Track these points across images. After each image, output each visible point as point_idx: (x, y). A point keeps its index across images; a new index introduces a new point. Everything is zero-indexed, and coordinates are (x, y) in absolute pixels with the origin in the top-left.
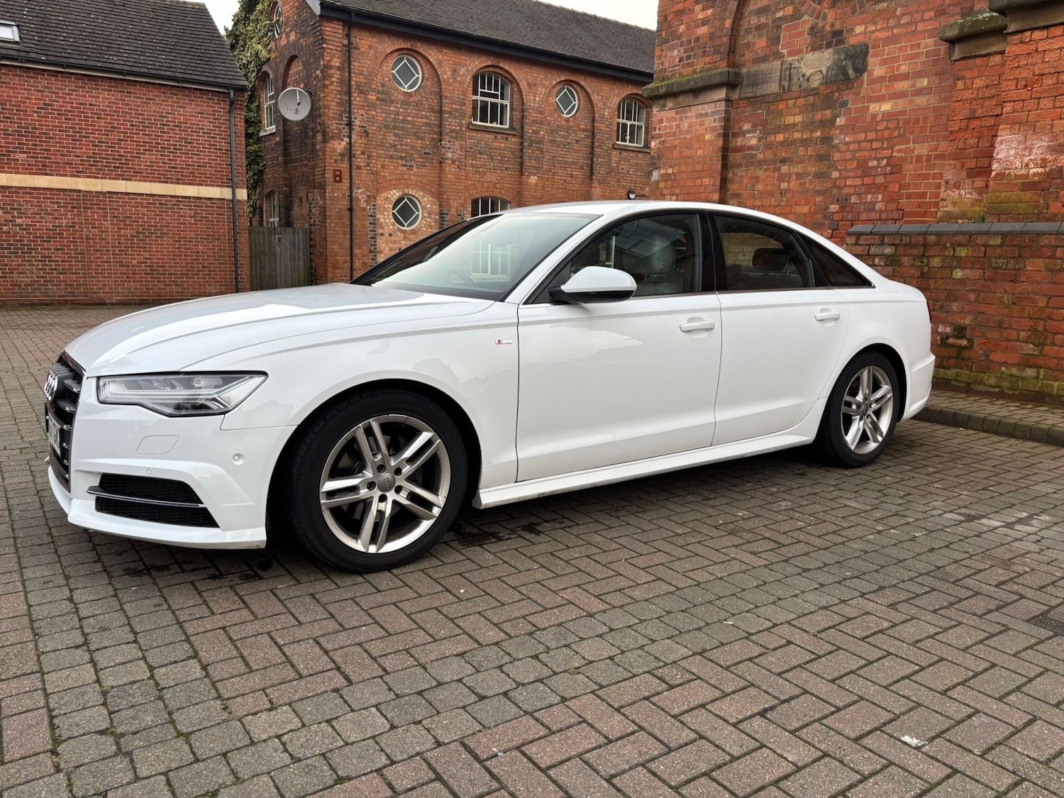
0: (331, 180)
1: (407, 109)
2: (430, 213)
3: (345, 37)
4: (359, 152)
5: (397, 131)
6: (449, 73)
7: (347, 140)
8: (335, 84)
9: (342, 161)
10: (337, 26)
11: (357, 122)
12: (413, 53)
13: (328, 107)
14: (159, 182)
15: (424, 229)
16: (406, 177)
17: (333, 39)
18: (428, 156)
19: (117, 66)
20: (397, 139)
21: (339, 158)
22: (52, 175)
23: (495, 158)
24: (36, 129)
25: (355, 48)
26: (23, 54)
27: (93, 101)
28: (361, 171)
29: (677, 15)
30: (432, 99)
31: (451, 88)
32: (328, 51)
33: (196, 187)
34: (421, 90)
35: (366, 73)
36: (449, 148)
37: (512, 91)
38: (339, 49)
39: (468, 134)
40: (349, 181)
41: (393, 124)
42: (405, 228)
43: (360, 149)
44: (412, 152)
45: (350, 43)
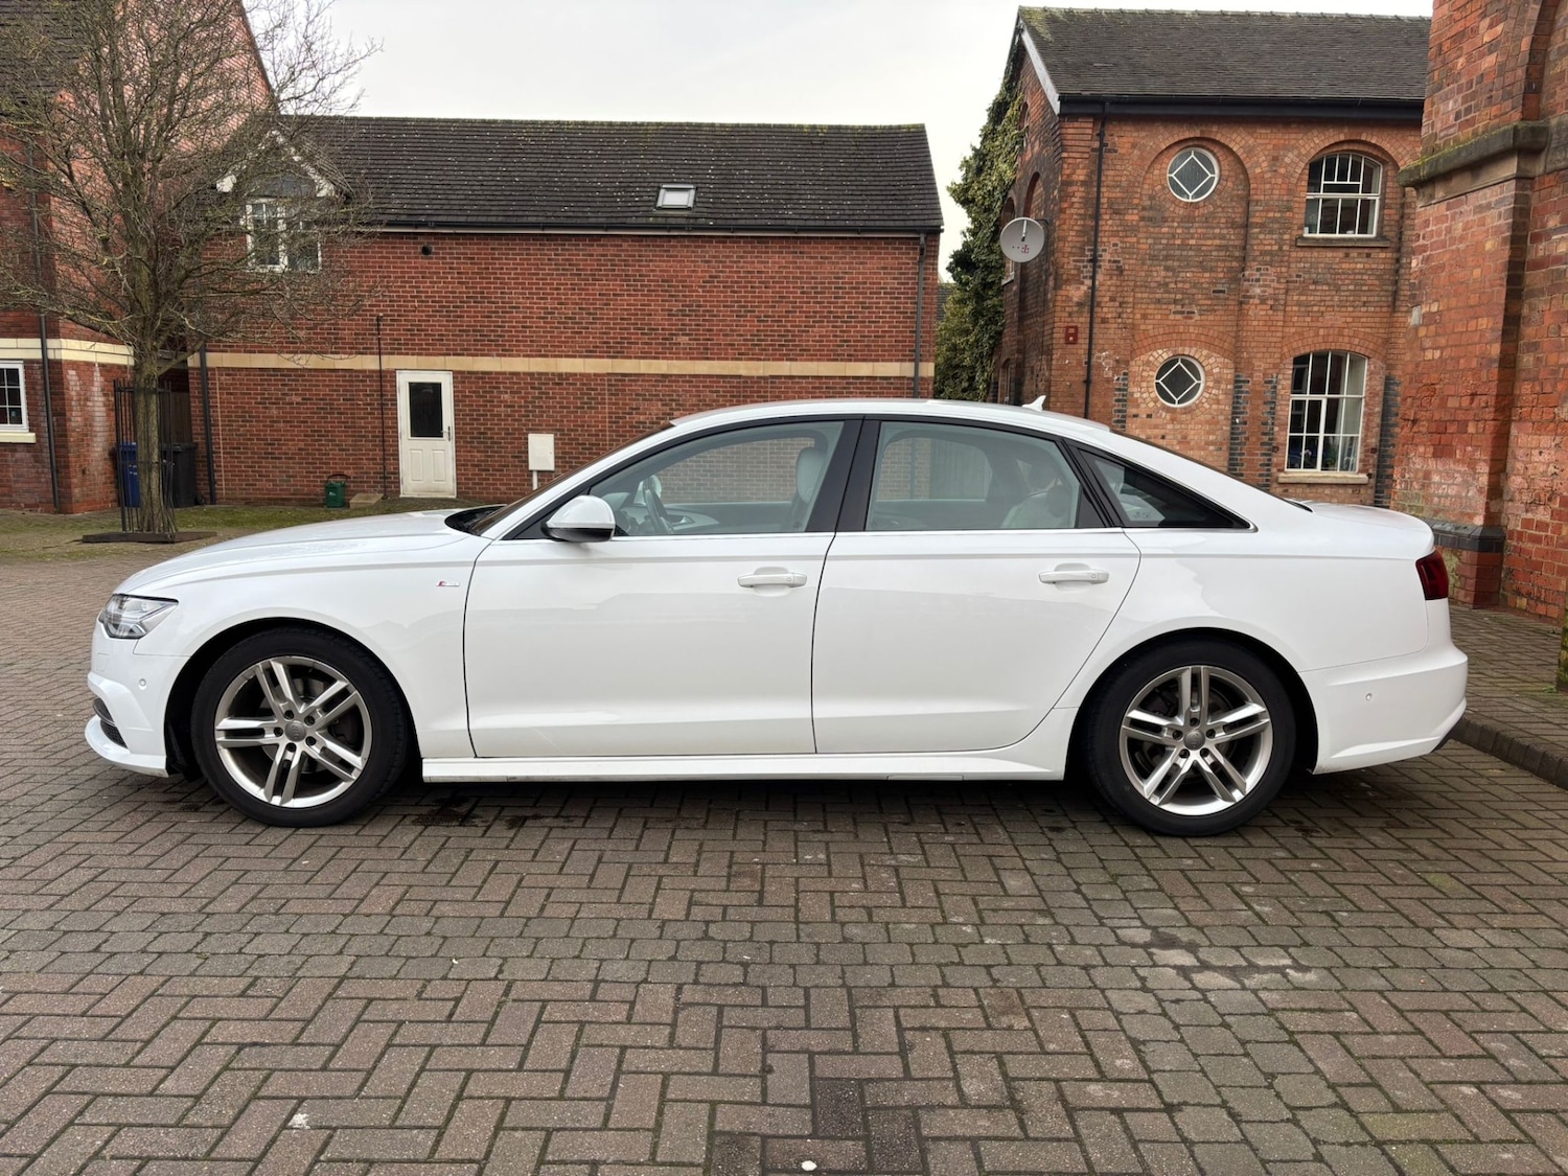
0: (1062, 341)
1: (1189, 228)
2: (1217, 382)
3: (1096, 138)
4: (1107, 299)
5: (1170, 263)
6: (1265, 164)
7: (1088, 282)
8: (1076, 205)
9: (1080, 313)
10: (1084, 125)
11: (1107, 256)
12: (1204, 143)
13: (1063, 239)
14: (828, 360)
15: (1206, 406)
16: (1181, 329)
17: (1077, 143)
18: (1221, 295)
19: (789, 222)
20: (1170, 274)
21: (1075, 309)
22: (713, 359)
23: (1343, 288)
24: (699, 306)
25: (1109, 151)
26: (692, 221)
27: (762, 267)
28: (1107, 325)
29: (1454, 42)
30: (1233, 208)
31: (1268, 186)
32: (1070, 161)
33: (871, 364)
34: (1216, 197)
35: (1124, 184)
36: (1258, 280)
37: (1385, 176)
38: (1086, 156)
39: (1294, 254)
40: (1087, 341)
41: (1164, 253)
42: (1176, 406)
43: (1109, 294)
44: (1194, 291)
45: (1103, 145)
